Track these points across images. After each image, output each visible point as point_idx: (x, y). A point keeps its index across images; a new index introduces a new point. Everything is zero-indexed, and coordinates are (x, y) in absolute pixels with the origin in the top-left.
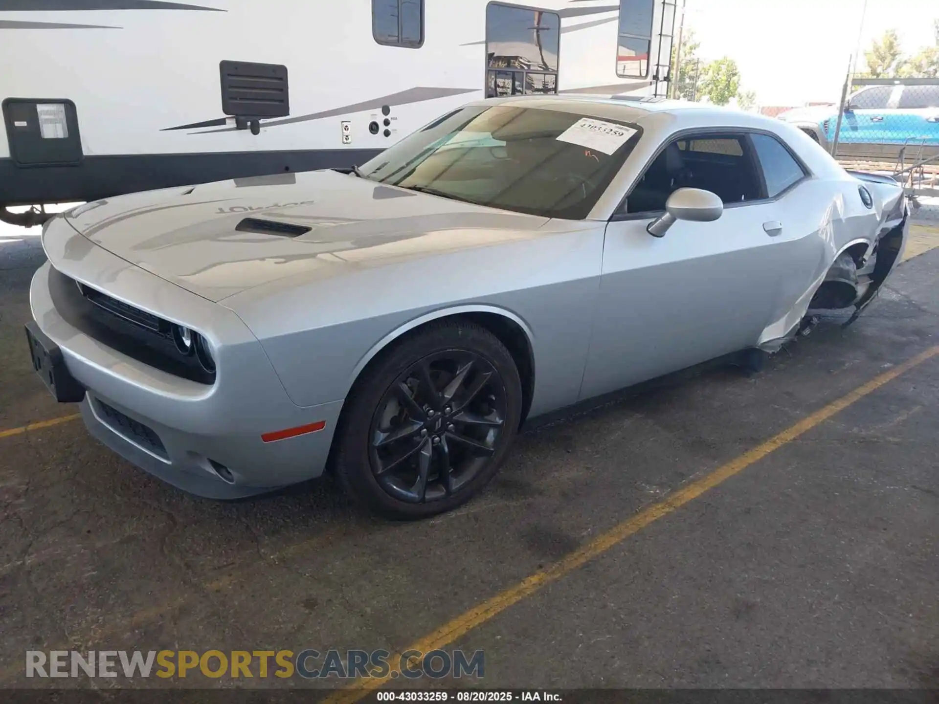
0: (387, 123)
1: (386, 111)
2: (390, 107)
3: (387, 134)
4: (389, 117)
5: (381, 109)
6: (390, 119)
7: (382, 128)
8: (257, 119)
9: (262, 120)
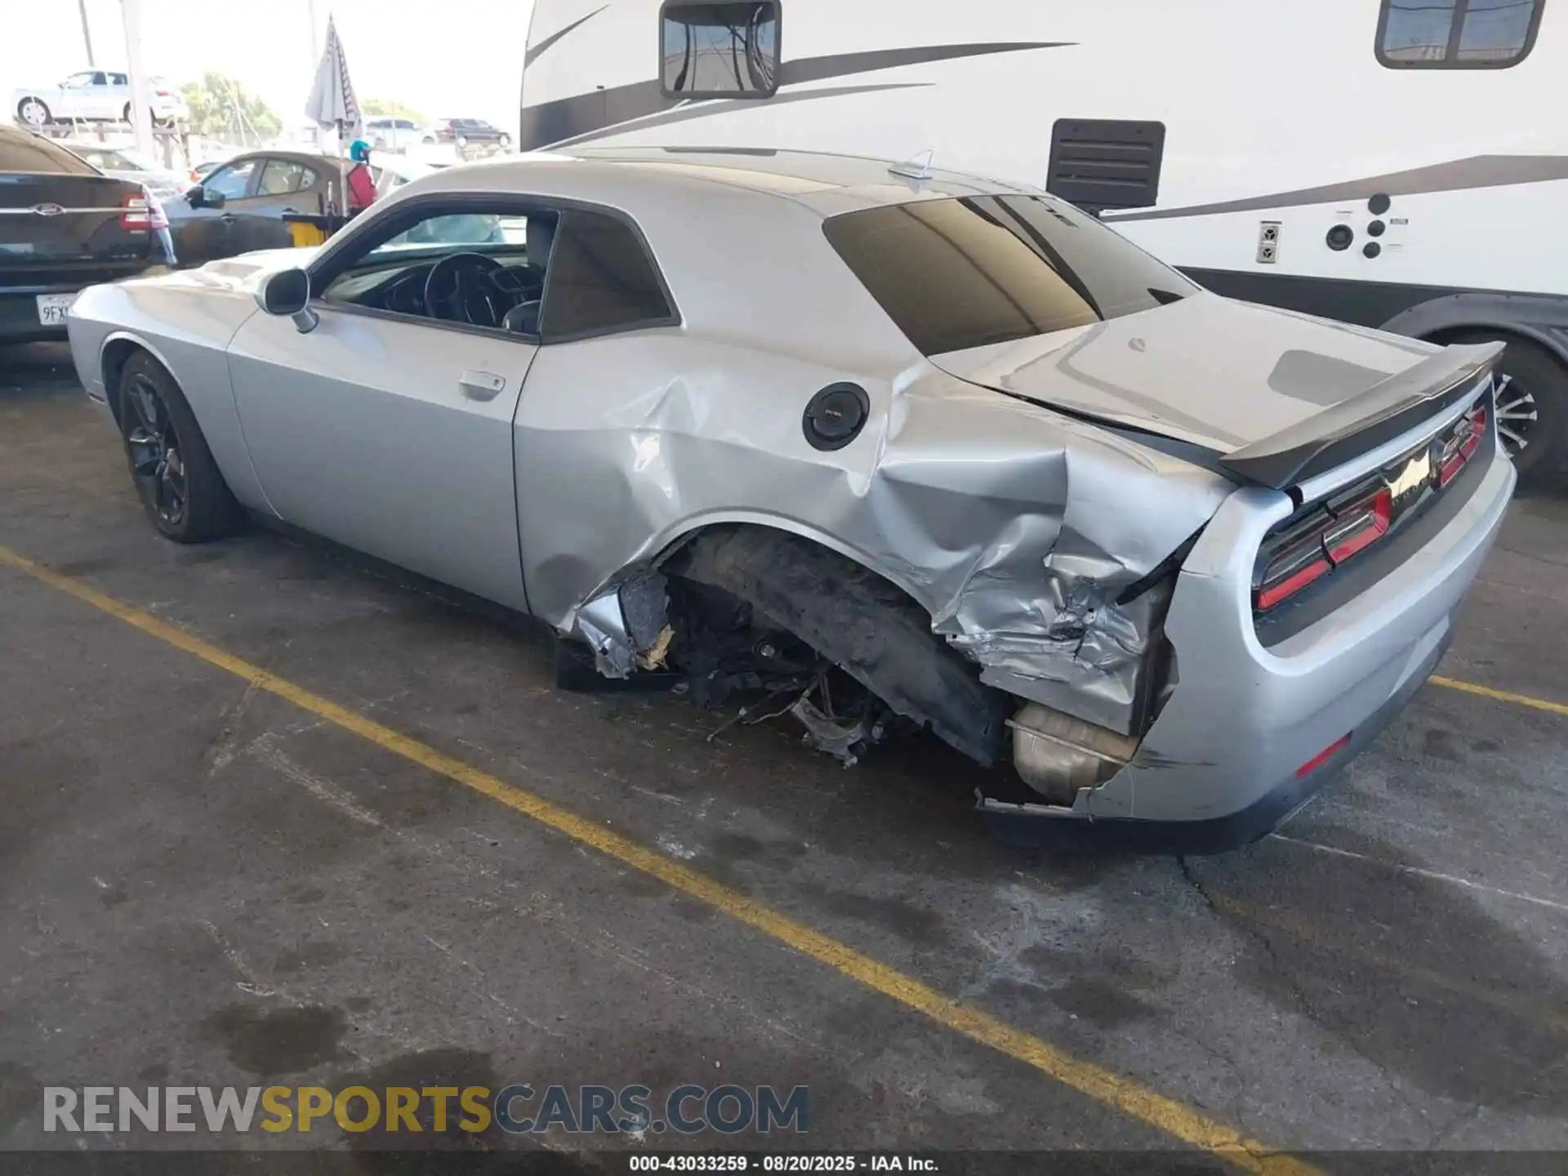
0: (1376, 229)
1: (1379, 203)
2: (1392, 199)
3: (1371, 251)
4: (1384, 218)
5: (1367, 201)
6: (1387, 222)
7: (1361, 239)
8: (1097, 209)
9: (1105, 210)
